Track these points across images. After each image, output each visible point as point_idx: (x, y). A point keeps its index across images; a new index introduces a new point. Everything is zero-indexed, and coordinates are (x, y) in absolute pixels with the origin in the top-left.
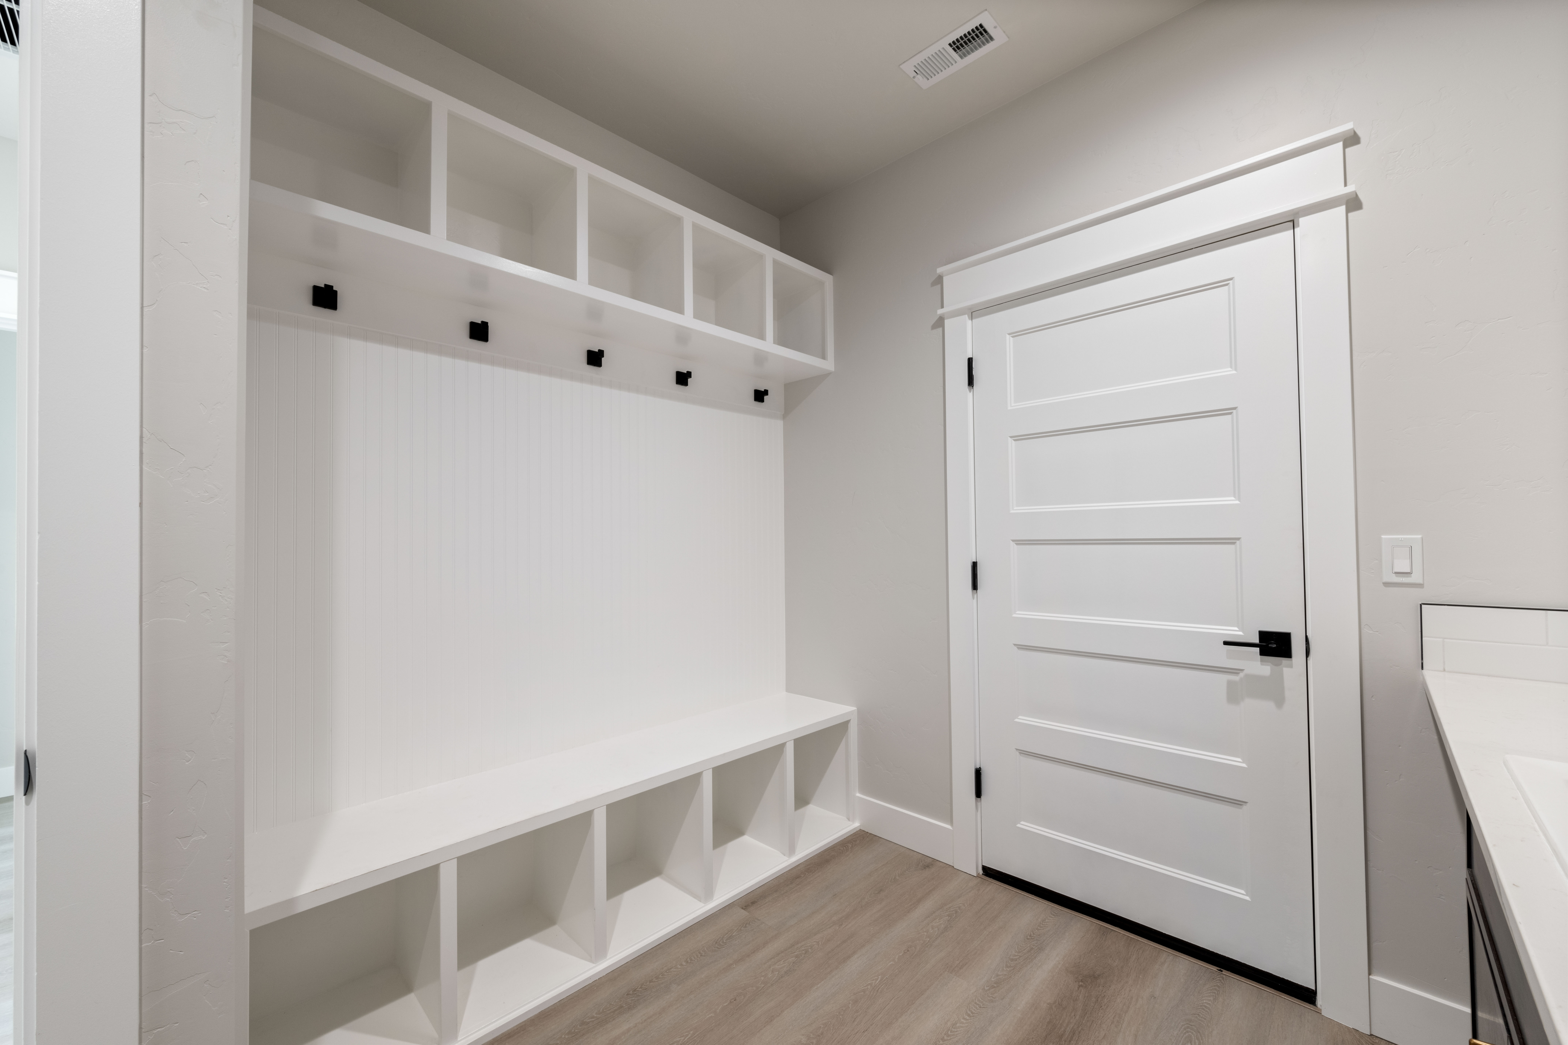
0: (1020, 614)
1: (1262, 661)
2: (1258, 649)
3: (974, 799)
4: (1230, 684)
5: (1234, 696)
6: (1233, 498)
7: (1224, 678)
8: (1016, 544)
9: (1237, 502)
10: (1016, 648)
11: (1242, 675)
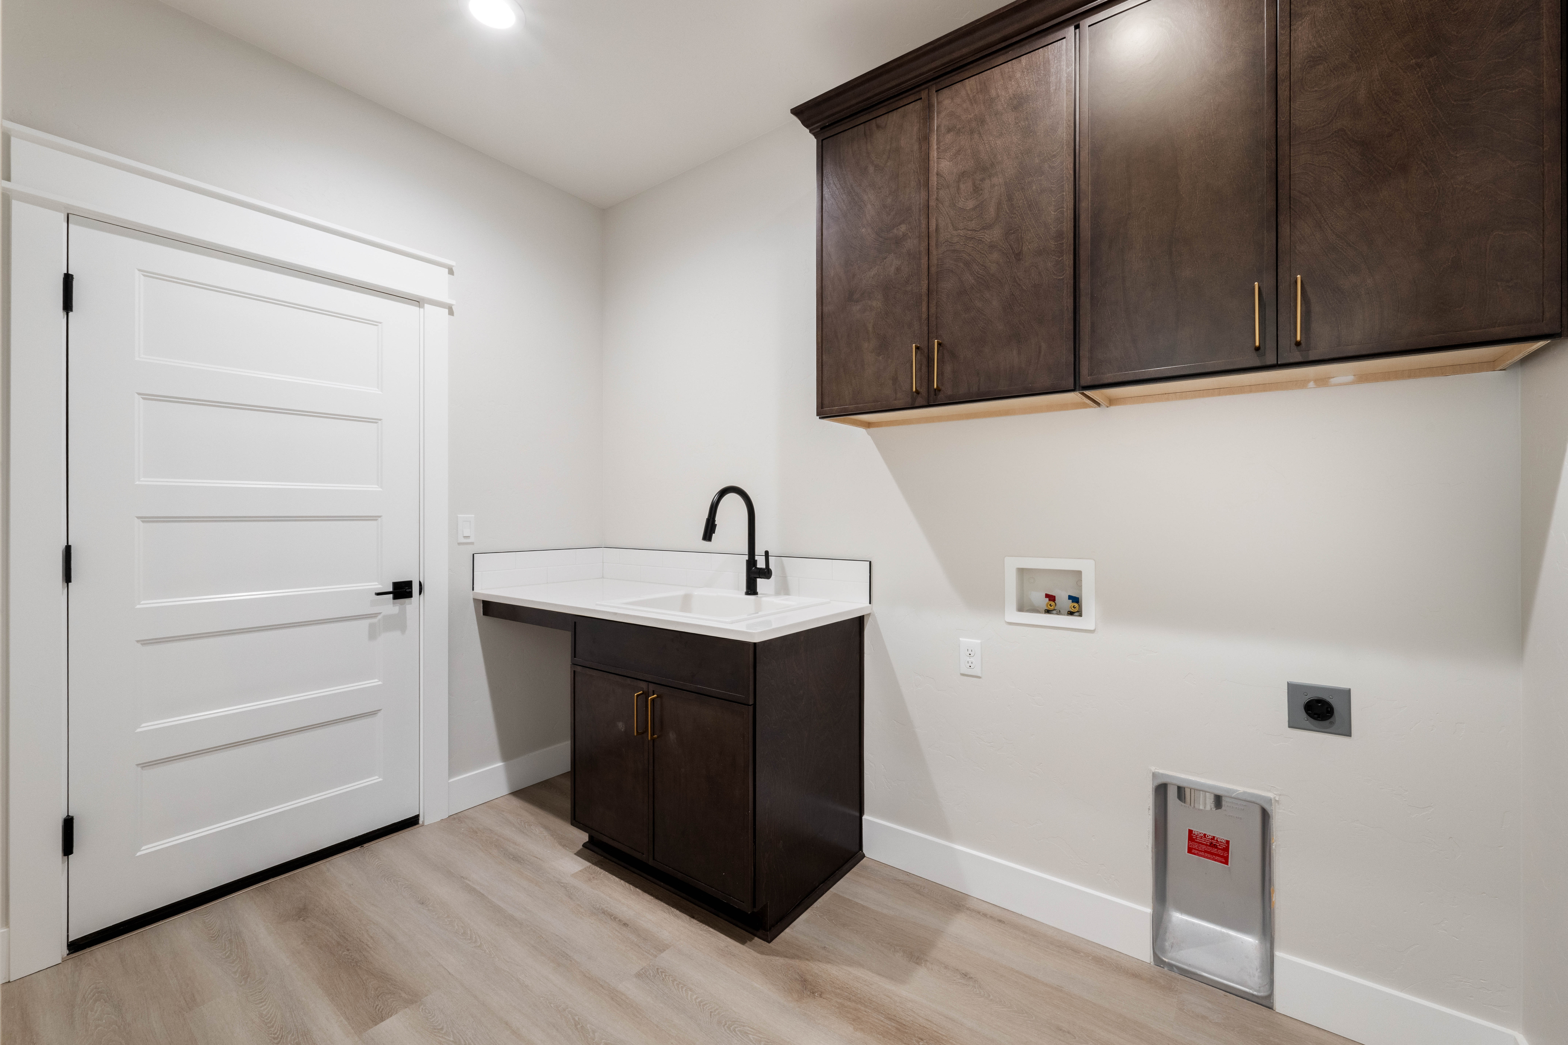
0: (146, 604)
1: (393, 604)
2: (391, 596)
3: (61, 858)
4: (371, 626)
5: (373, 635)
6: (377, 486)
7: (366, 623)
8: (143, 522)
9: (380, 489)
10: (139, 645)
11: (380, 617)
